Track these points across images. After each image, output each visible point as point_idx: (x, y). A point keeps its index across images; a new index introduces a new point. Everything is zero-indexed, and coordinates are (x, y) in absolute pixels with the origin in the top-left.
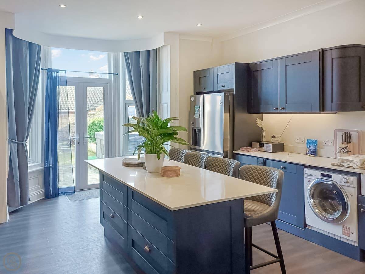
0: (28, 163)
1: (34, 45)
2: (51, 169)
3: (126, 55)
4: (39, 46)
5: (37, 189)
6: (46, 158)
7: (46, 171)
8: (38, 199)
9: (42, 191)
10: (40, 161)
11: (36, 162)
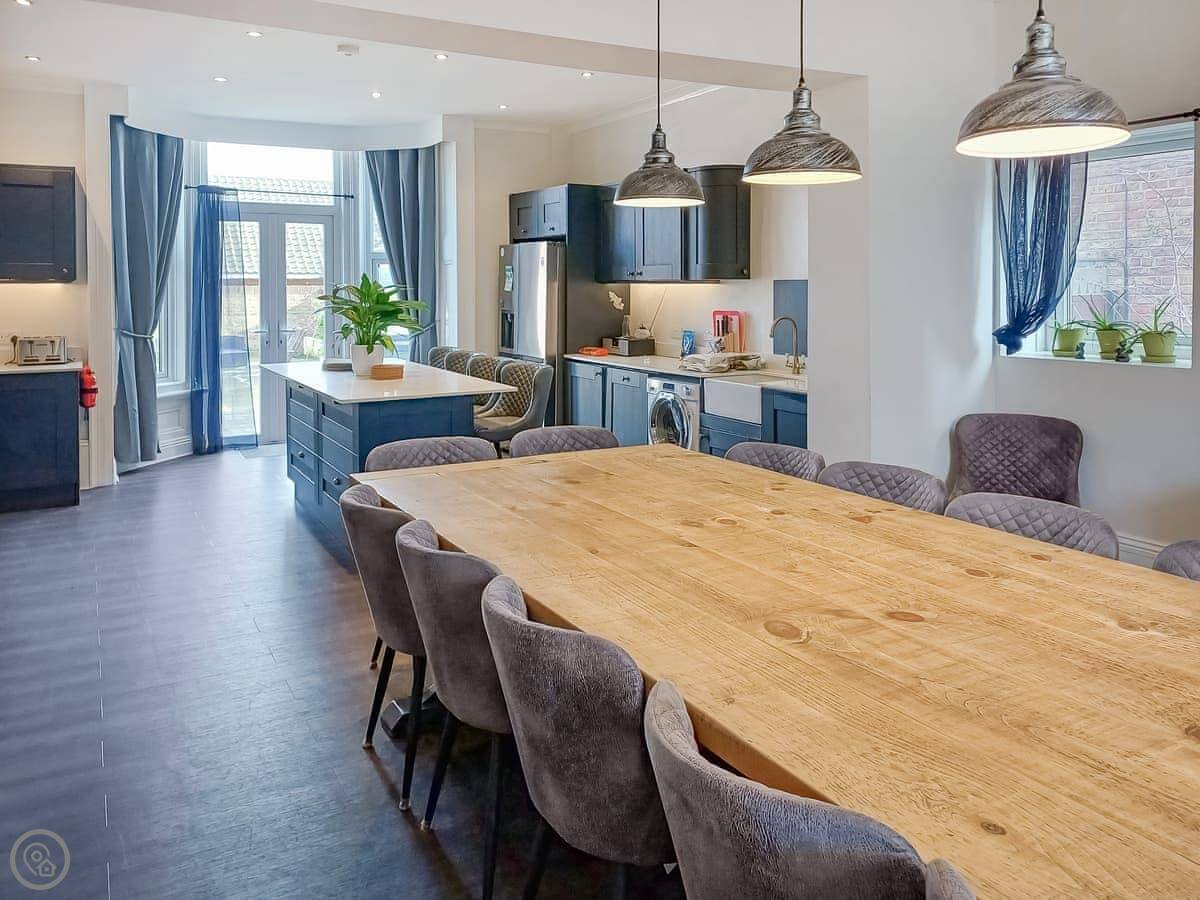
0: (157, 380)
1: (169, 141)
2: (206, 396)
3: (371, 155)
4: (180, 141)
5: (177, 434)
6: (196, 373)
7: (195, 398)
8: (177, 454)
9: (186, 439)
10: (183, 380)
11: (174, 381)
